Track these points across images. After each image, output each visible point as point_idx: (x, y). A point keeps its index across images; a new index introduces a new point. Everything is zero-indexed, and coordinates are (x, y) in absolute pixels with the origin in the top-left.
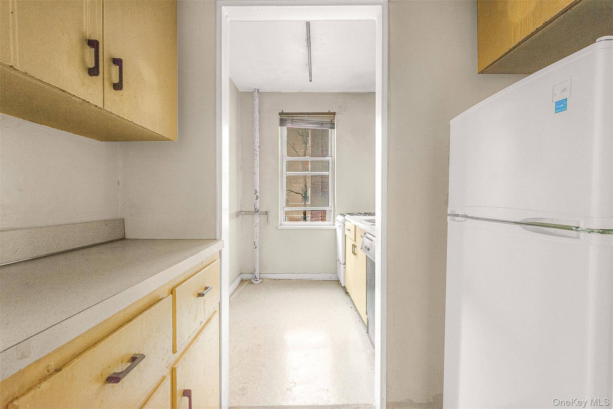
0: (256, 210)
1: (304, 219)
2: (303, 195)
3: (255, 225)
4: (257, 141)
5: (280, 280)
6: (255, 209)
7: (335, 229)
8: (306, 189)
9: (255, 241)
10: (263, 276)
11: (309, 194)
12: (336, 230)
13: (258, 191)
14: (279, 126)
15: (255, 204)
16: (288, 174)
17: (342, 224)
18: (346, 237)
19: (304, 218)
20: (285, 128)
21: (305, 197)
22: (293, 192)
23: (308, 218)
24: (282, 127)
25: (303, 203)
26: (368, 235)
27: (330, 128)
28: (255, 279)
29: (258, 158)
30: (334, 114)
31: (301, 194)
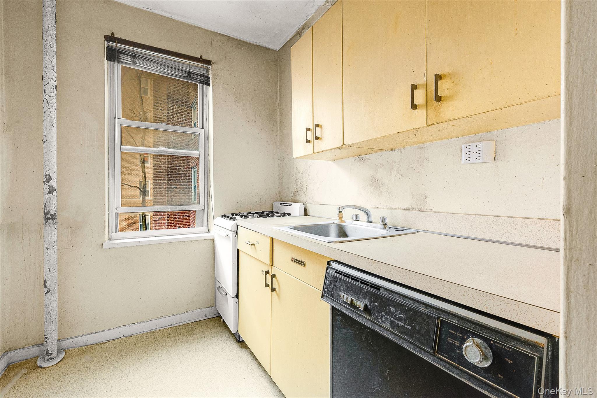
0: (49, 216)
1: (142, 218)
2: (142, 189)
3: (46, 246)
4: (50, 75)
5: (108, 341)
6: (46, 214)
7: (212, 238)
8: (146, 182)
9: (46, 278)
10: (65, 344)
11: (150, 187)
12: (213, 240)
13: (54, 176)
14: (106, 61)
15: (45, 202)
16: (125, 149)
17: (232, 233)
18: (240, 253)
19: (142, 216)
20: (117, 67)
21: (144, 192)
22: (127, 185)
23: (148, 216)
24: (112, 63)
25: (141, 199)
26: (335, 266)
27: (202, 83)
28: (46, 358)
29: (53, 111)
30: (209, 62)
31: (138, 187)
